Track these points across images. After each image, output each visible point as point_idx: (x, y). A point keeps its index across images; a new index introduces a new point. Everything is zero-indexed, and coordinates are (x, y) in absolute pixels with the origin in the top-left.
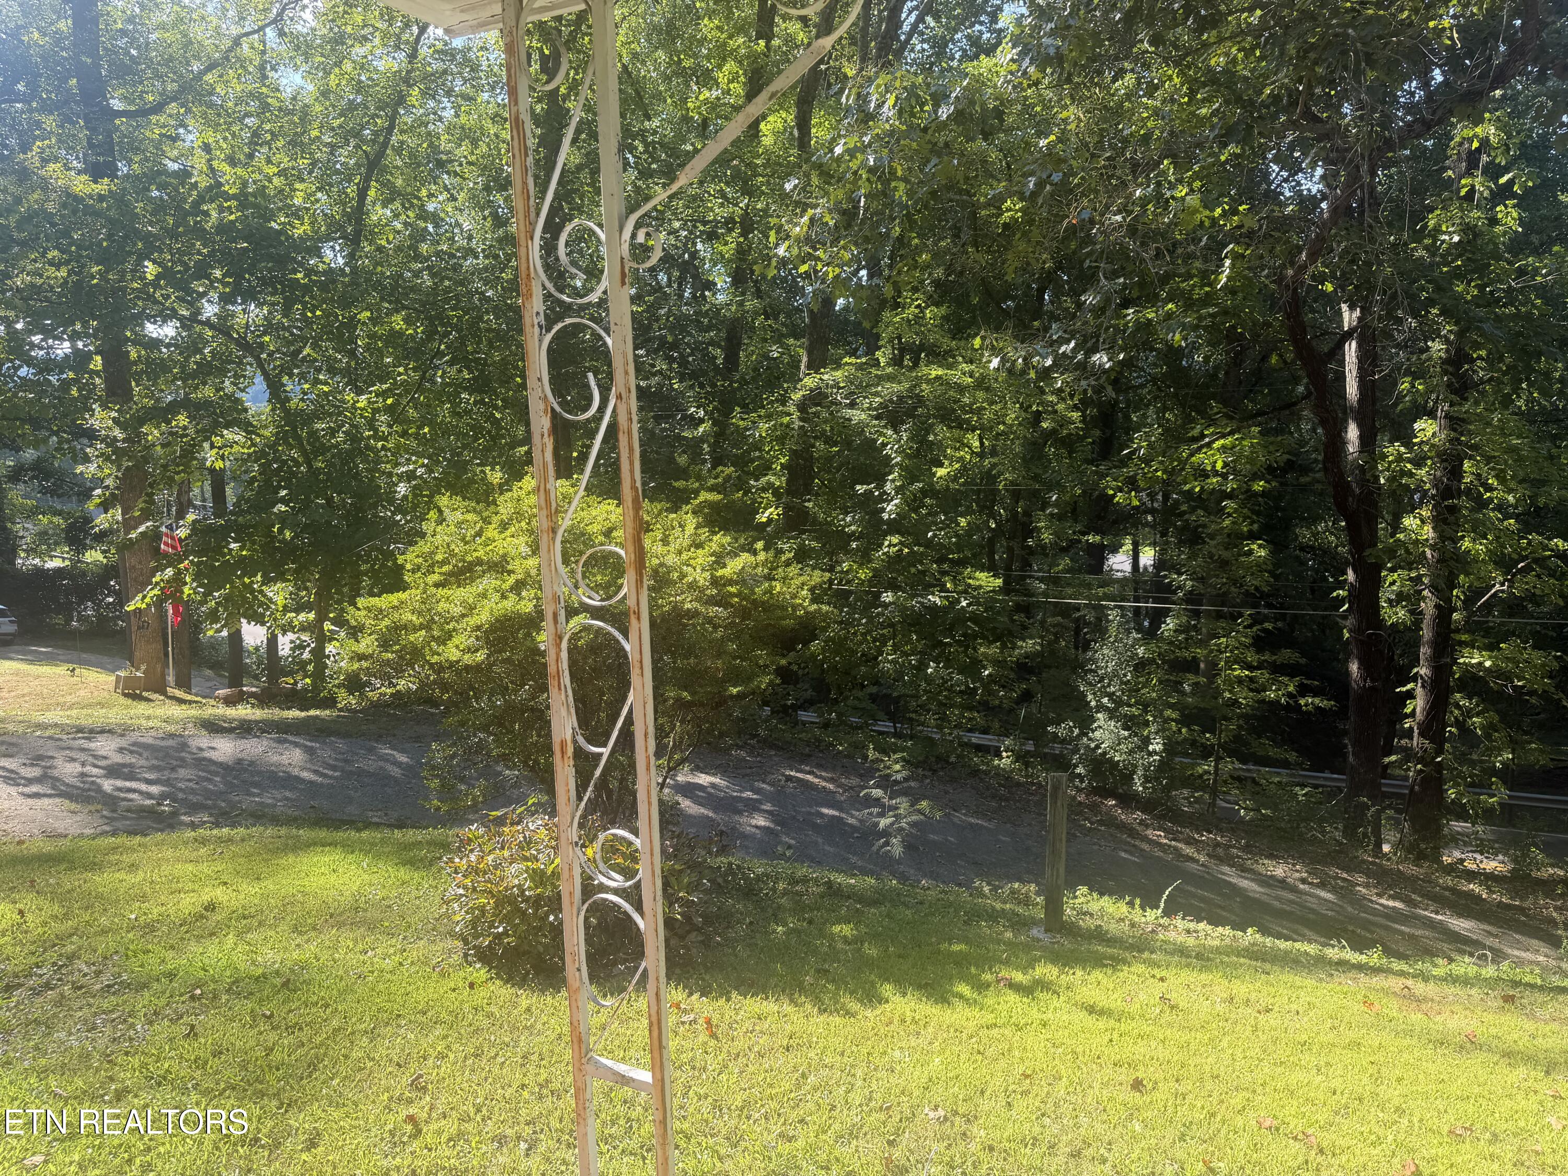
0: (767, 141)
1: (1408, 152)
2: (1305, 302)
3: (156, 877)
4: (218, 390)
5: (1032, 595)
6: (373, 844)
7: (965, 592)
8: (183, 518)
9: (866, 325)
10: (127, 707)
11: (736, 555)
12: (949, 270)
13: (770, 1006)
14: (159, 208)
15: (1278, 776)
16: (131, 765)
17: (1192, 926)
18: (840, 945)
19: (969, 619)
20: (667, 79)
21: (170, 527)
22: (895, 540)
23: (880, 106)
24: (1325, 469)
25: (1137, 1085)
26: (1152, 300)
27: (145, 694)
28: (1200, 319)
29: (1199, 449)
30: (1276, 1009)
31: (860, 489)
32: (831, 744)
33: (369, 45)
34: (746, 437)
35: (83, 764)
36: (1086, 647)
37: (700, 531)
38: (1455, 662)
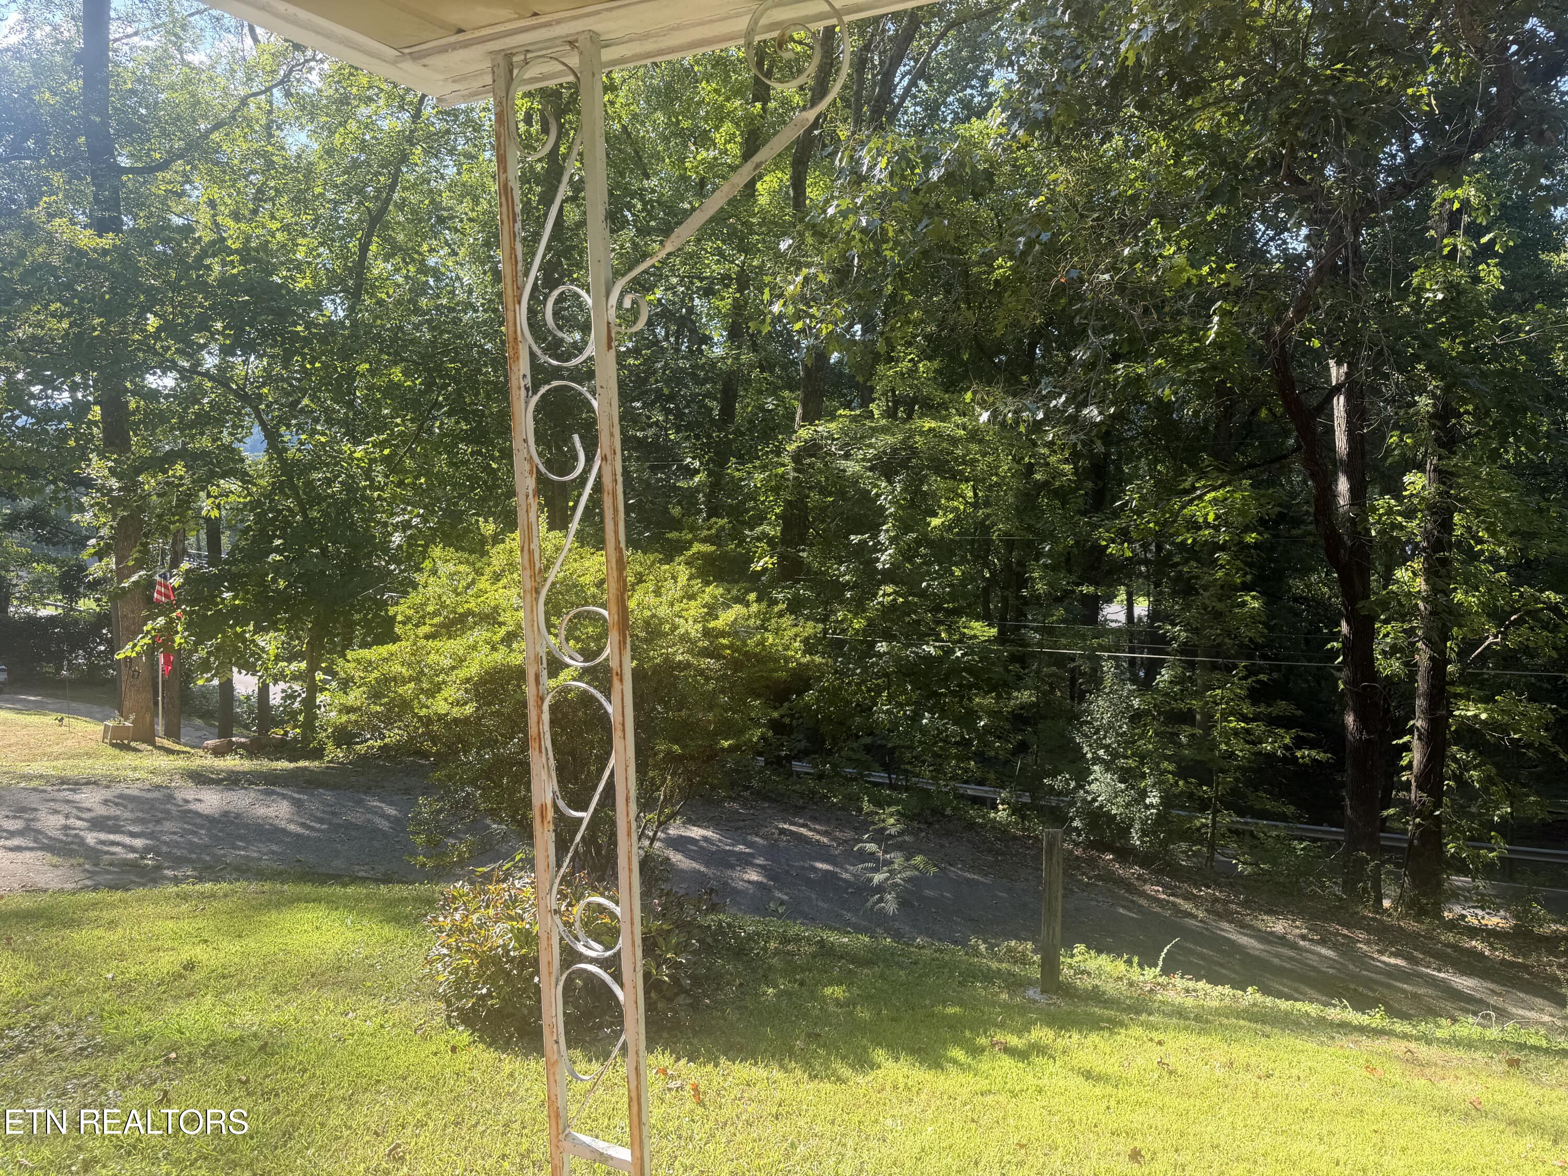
0: (763, 200)
1: (1390, 212)
2: (1293, 356)
3: (135, 934)
4: (214, 441)
5: (1028, 645)
6: (357, 900)
7: (960, 641)
8: (177, 567)
9: (860, 379)
10: (115, 757)
11: (729, 607)
12: (941, 325)
13: (759, 1072)
14: (162, 262)
15: (1278, 830)
16: (116, 818)
17: (1191, 984)
18: (832, 1008)
19: (964, 669)
20: (666, 140)
21: (164, 576)
22: (889, 589)
23: (871, 168)
24: (1317, 522)
25: (1135, 1155)
26: (1141, 355)
27: (133, 744)
28: (1189, 374)
29: (1191, 502)
30: (1277, 1074)
31: (855, 539)
32: (826, 796)
33: (373, 106)
34: (741, 487)
35: (67, 817)
36: (1082, 699)
37: (693, 582)
38: (1450, 714)
